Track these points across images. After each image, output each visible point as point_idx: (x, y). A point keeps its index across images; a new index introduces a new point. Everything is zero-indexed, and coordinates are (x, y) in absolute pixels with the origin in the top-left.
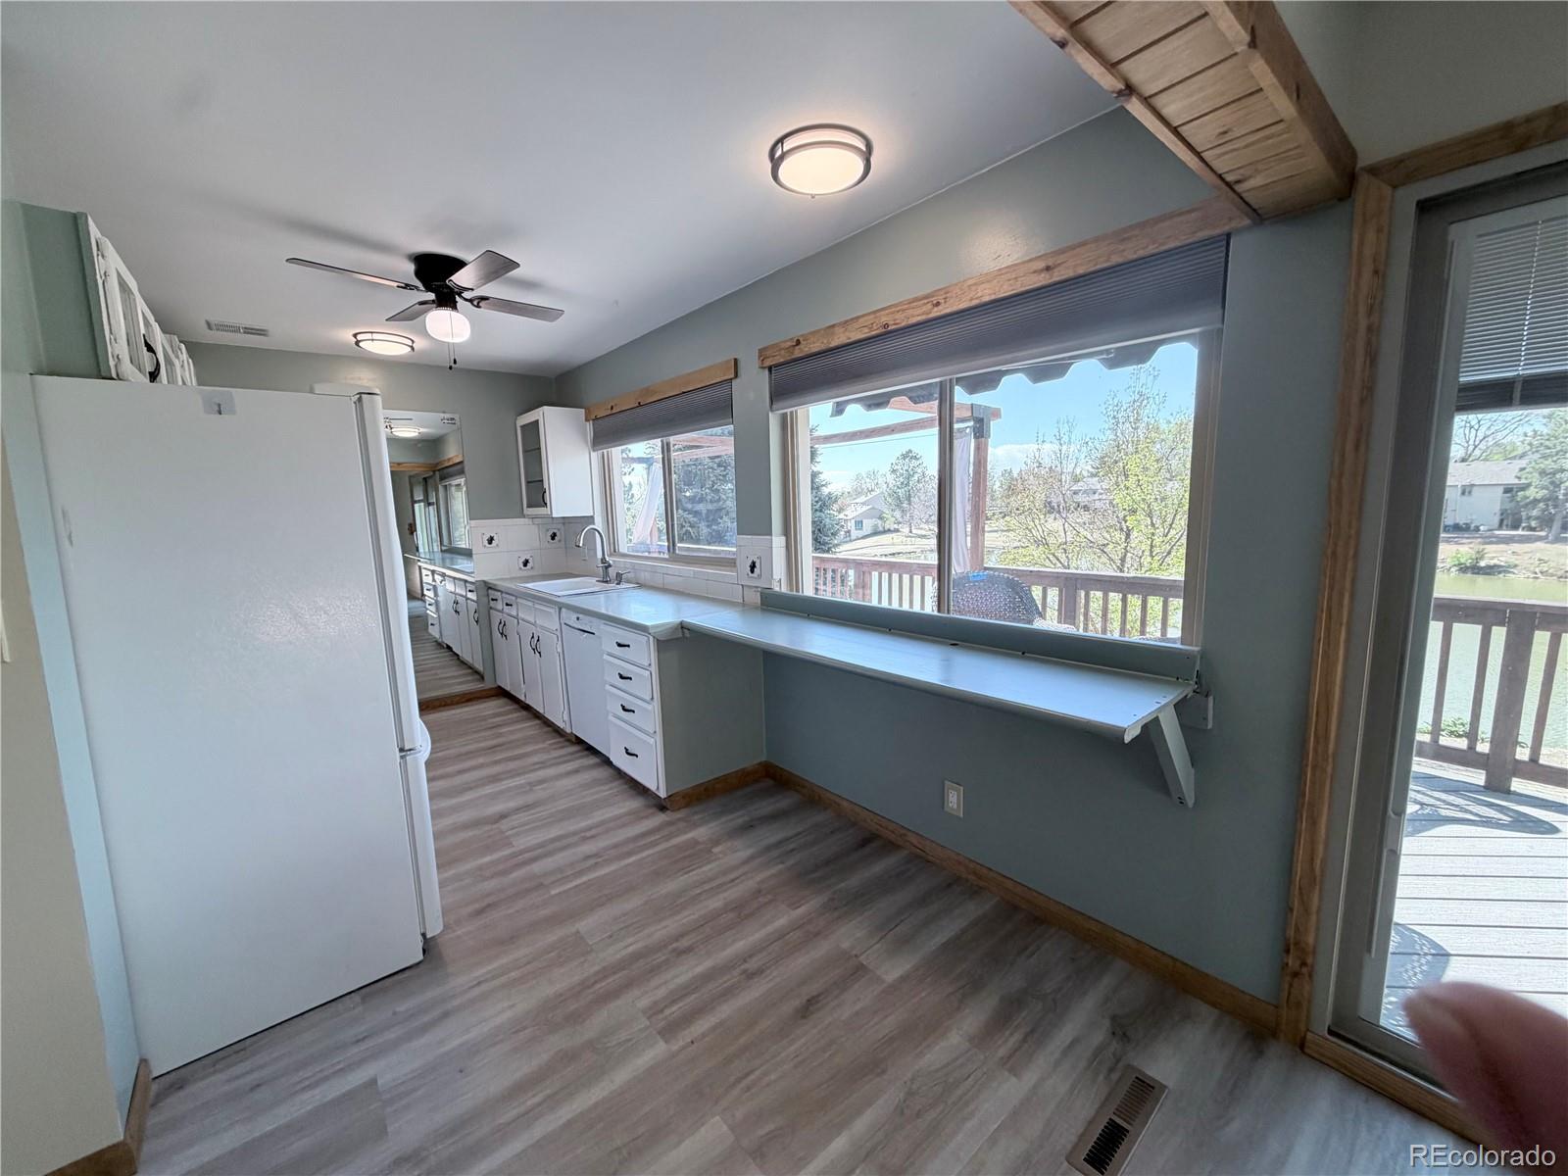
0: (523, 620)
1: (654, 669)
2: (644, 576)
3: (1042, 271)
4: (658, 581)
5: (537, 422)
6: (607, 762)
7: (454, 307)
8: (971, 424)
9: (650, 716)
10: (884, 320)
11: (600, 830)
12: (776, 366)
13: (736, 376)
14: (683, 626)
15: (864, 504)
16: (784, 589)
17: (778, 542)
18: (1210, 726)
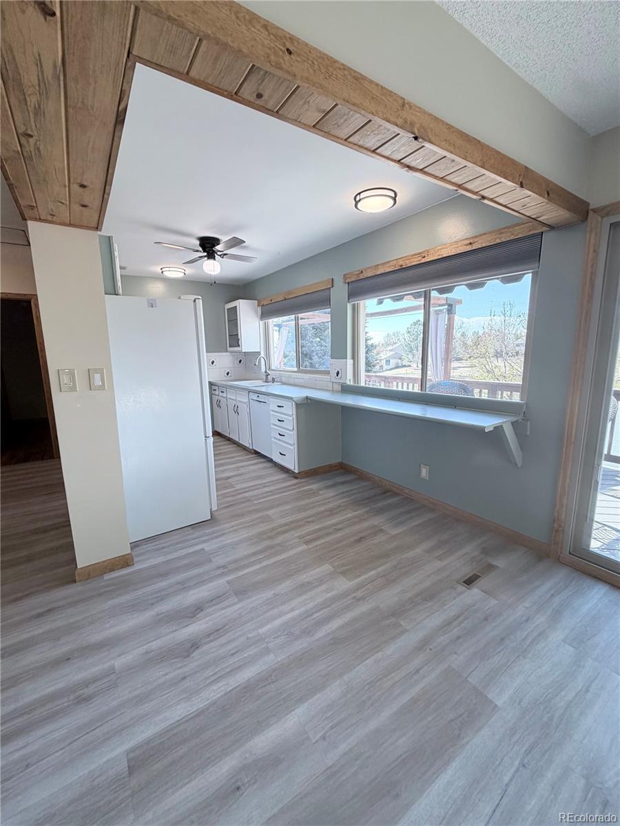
0: (230, 399)
1: (294, 416)
2: (284, 380)
3: (468, 244)
4: (291, 381)
5: (236, 307)
6: (270, 460)
7: (214, 259)
8: (446, 307)
9: (292, 437)
10: (401, 263)
11: (271, 484)
12: (351, 282)
13: (333, 286)
14: (307, 398)
15: (391, 350)
16: (352, 383)
17: (350, 362)
18: (528, 433)
